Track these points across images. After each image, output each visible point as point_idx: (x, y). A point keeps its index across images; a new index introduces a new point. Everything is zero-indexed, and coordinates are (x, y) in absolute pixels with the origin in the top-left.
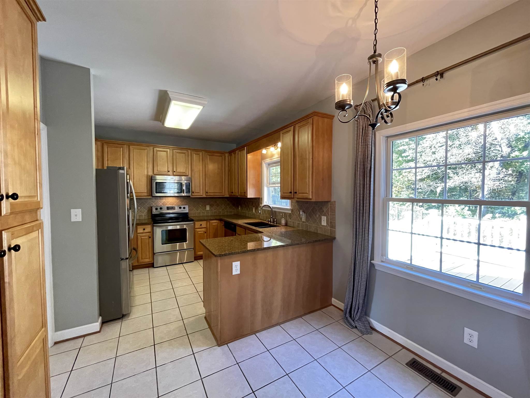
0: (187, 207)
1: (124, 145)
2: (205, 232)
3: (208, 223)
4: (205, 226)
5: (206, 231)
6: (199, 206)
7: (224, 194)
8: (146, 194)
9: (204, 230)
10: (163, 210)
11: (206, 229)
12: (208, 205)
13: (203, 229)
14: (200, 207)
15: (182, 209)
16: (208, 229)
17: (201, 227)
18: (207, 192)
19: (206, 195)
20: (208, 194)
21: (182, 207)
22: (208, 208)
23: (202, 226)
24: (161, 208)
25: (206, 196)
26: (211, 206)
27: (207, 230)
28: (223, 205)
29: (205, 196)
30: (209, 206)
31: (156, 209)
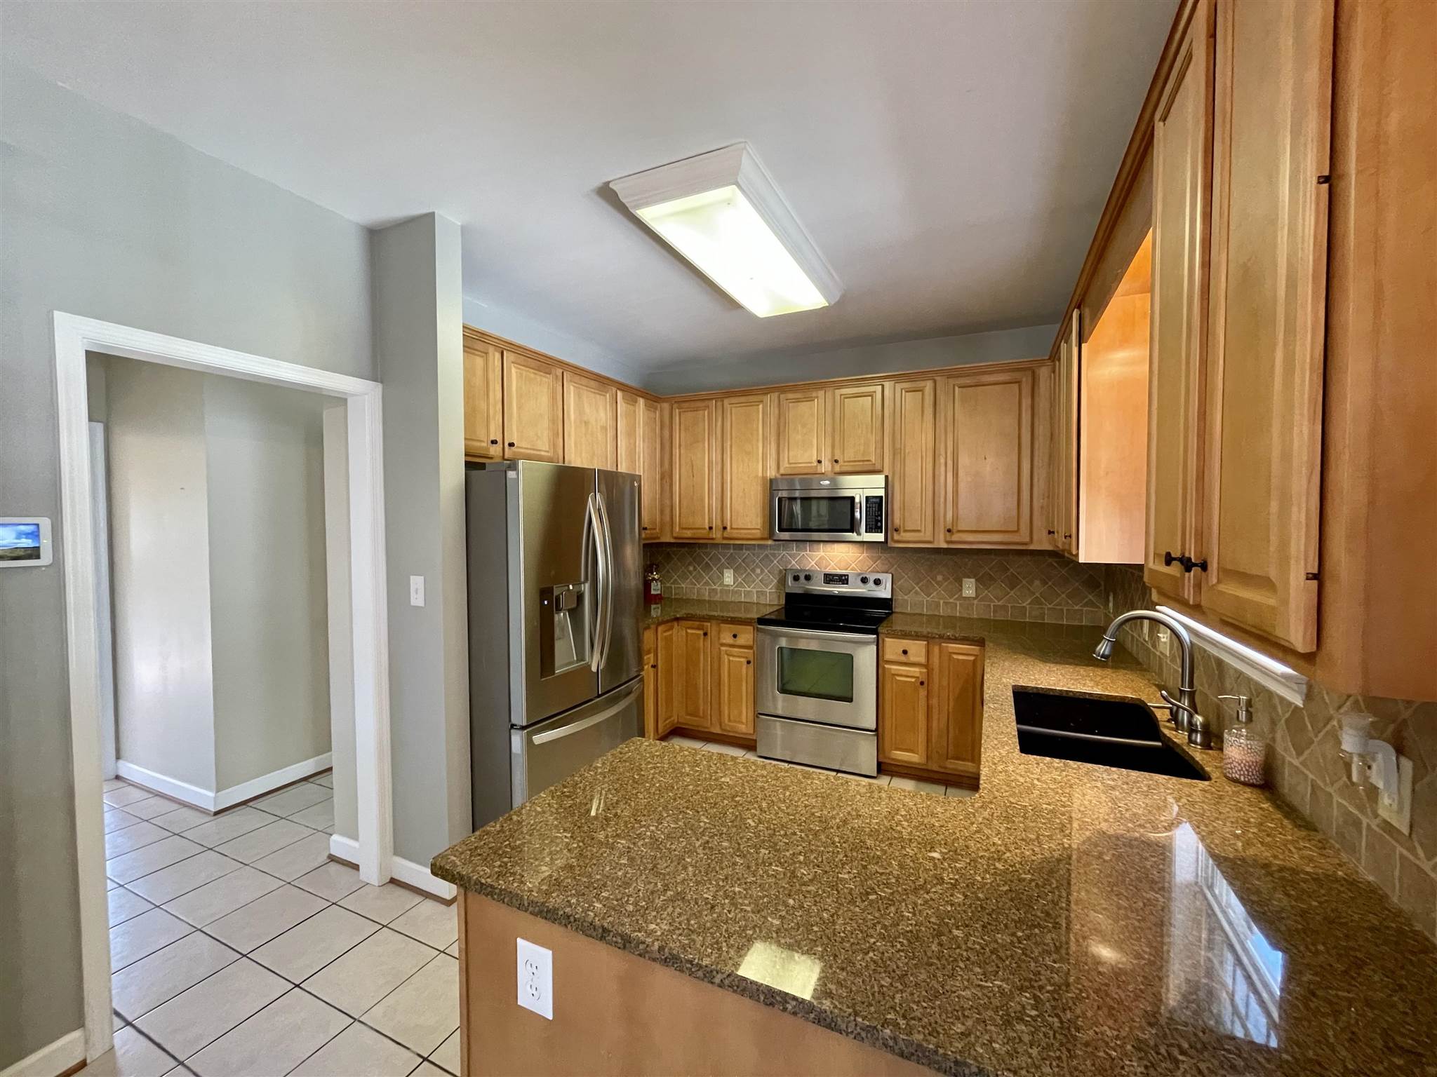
0: (887, 579)
1: (712, 399)
2: (922, 683)
3: (936, 649)
4: (922, 660)
5: (923, 678)
6: (934, 578)
7: (1027, 539)
8: (758, 534)
9: (918, 675)
10: (812, 582)
11: (925, 670)
12: (969, 577)
13: (915, 671)
14: (938, 583)
15: (871, 583)
16: (936, 671)
17: (903, 658)
18: (949, 531)
19: (948, 539)
20: (956, 537)
21: (872, 578)
22: (969, 588)
23: (912, 658)
24: (808, 578)
25: (948, 542)
26: (982, 581)
27: (929, 674)
28: (1037, 583)
29: (945, 546)
30: (973, 580)
31: (796, 578)
